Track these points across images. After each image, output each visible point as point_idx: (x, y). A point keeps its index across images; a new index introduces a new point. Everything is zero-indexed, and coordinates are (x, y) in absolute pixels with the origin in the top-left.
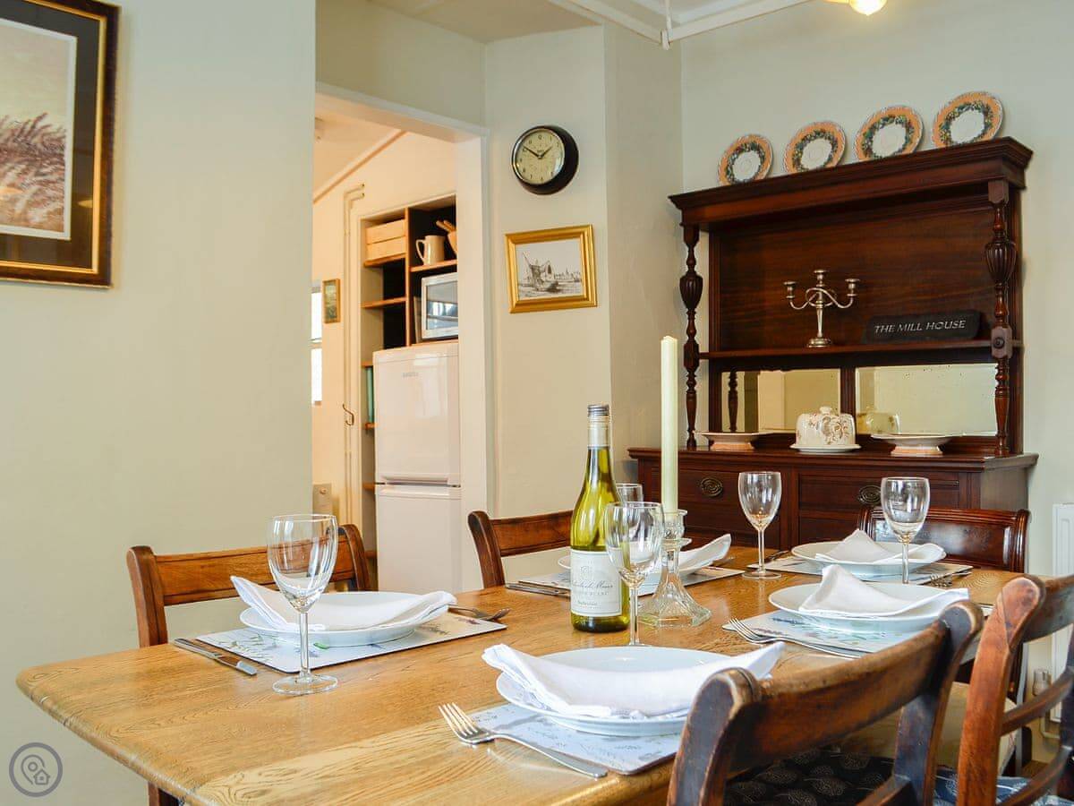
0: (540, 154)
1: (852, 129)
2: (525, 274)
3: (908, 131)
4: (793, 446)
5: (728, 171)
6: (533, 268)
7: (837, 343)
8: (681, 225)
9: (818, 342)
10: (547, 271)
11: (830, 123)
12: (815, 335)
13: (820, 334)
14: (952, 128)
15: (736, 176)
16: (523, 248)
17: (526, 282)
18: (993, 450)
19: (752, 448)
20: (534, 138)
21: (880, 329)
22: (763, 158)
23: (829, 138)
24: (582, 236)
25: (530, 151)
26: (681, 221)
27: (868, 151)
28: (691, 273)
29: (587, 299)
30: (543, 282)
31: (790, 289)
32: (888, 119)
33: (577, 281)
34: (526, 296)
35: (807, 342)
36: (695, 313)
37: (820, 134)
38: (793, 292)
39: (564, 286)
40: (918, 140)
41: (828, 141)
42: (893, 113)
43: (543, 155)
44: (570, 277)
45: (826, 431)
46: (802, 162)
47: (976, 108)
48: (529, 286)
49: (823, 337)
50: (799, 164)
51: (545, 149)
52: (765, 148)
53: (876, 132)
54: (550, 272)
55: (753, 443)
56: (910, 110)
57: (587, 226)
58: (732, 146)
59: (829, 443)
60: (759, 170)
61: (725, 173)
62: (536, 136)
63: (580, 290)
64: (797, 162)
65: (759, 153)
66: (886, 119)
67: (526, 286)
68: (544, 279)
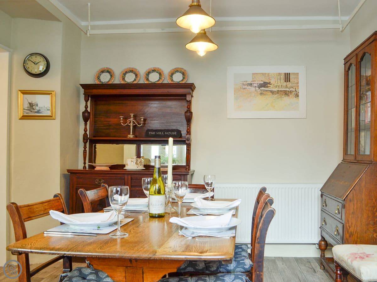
0: (36, 63)
1: (142, 71)
2: (26, 105)
3: (160, 75)
4: (124, 168)
5: (99, 78)
6: (30, 104)
7: (136, 137)
8: (84, 94)
9: (131, 136)
10: (36, 105)
11: (135, 69)
12: (129, 134)
13: (131, 134)
14: (173, 77)
15: (101, 80)
16: (26, 96)
17: (27, 108)
18: (185, 169)
19: (109, 169)
20: (34, 57)
21: (151, 133)
22: (111, 76)
23: (134, 73)
24: (51, 94)
25: (32, 61)
26: (83, 93)
27: (148, 79)
28: (86, 110)
29: (52, 117)
30: (34, 109)
31: (122, 119)
32: (154, 71)
33: (48, 110)
34: (27, 113)
35: (127, 136)
36: (87, 124)
37: (132, 71)
38: (122, 120)
39: (43, 111)
40: (163, 79)
41: (134, 74)
42: (155, 69)
43: (36, 64)
44: (45, 108)
45: (136, 163)
46: (125, 79)
47: (180, 72)
48: (28, 110)
49: (132, 135)
50: (124, 80)
51: (38, 62)
52: (112, 72)
53: (150, 74)
54: (37, 106)
55: (109, 167)
56: (161, 69)
57: (53, 91)
58: (100, 70)
59: (138, 167)
60: (110, 79)
61: (97, 79)
62: (34, 56)
63: (49, 113)
64: (124, 79)
65: (110, 74)
66: (153, 71)
67: (27, 110)
68: (34, 108)
